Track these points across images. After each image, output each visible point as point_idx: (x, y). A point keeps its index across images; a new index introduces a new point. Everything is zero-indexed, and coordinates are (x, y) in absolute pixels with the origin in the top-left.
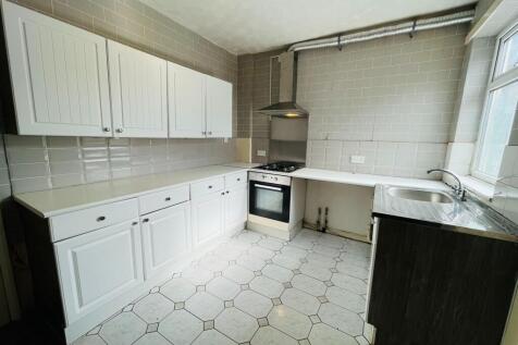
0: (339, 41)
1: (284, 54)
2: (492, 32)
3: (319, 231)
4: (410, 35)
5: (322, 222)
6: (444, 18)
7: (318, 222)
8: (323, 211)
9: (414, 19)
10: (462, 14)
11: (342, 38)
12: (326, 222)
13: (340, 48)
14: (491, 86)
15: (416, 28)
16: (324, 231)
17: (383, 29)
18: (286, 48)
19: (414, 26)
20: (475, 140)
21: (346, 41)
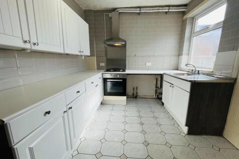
0: (140, 10)
1: (113, 13)
2: (192, 16)
3: (134, 98)
4: (166, 13)
5: (135, 94)
6: (179, 8)
7: (133, 94)
8: (135, 89)
9: (169, 6)
10: (182, 7)
11: (141, 9)
12: (137, 93)
13: (139, 14)
14: (193, 35)
15: (170, 10)
16: (136, 97)
17: (158, 8)
18: (114, 10)
19: (169, 9)
20: (188, 55)
21: (143, 11)
